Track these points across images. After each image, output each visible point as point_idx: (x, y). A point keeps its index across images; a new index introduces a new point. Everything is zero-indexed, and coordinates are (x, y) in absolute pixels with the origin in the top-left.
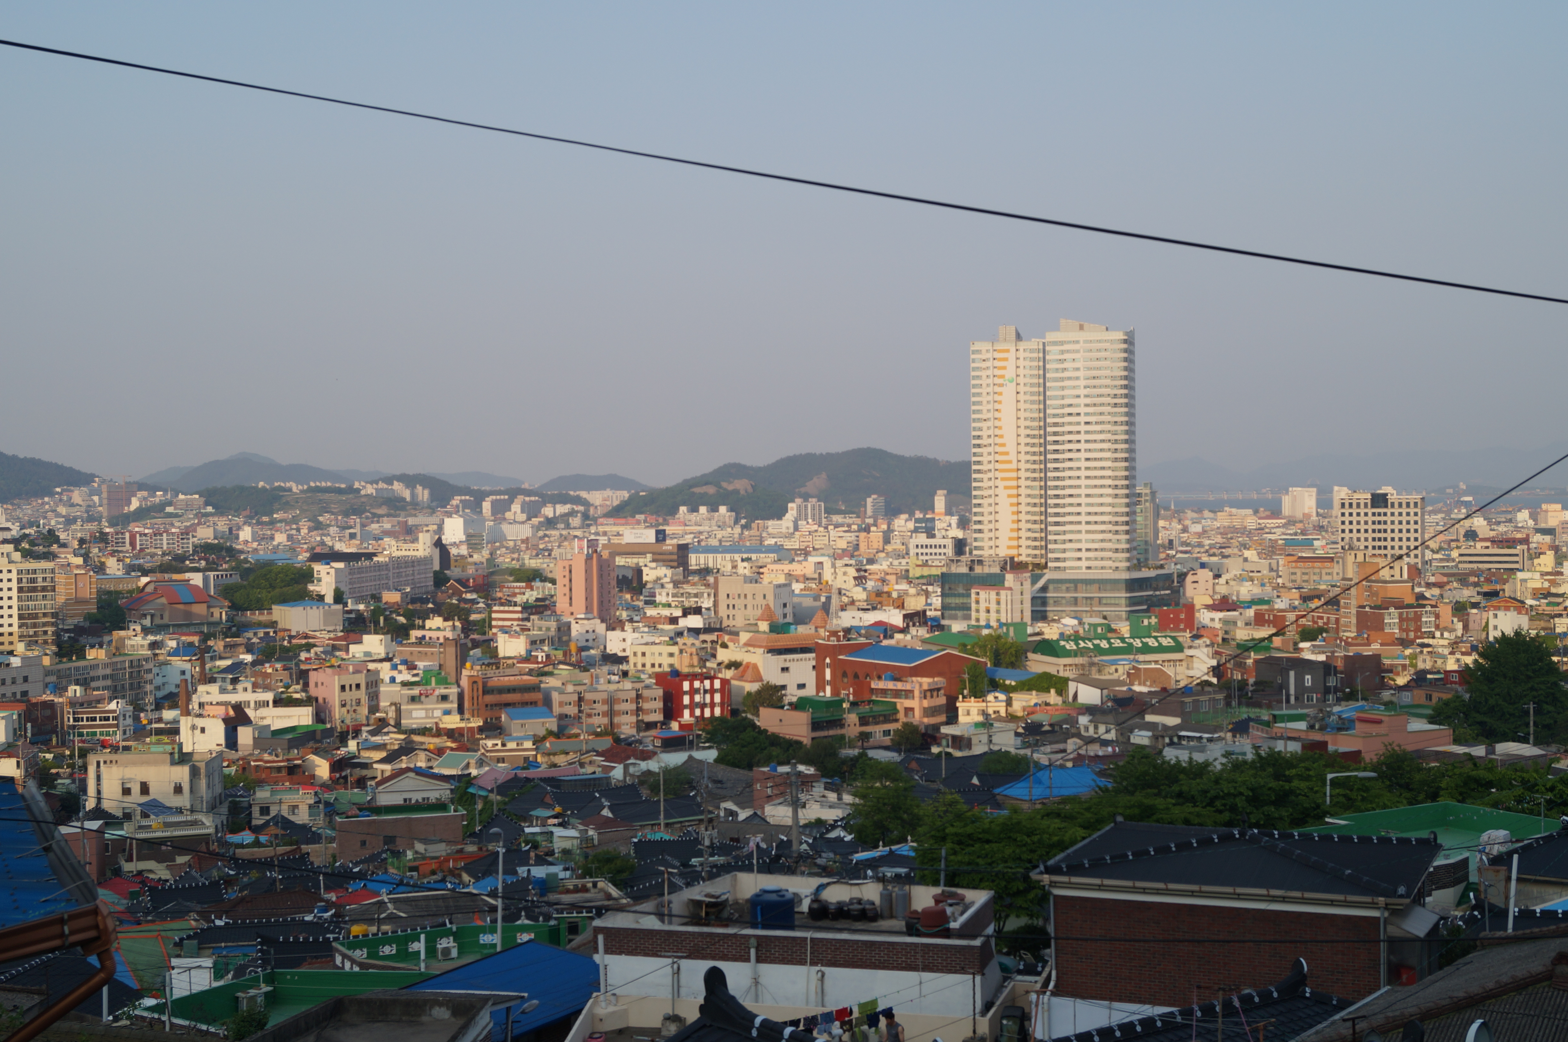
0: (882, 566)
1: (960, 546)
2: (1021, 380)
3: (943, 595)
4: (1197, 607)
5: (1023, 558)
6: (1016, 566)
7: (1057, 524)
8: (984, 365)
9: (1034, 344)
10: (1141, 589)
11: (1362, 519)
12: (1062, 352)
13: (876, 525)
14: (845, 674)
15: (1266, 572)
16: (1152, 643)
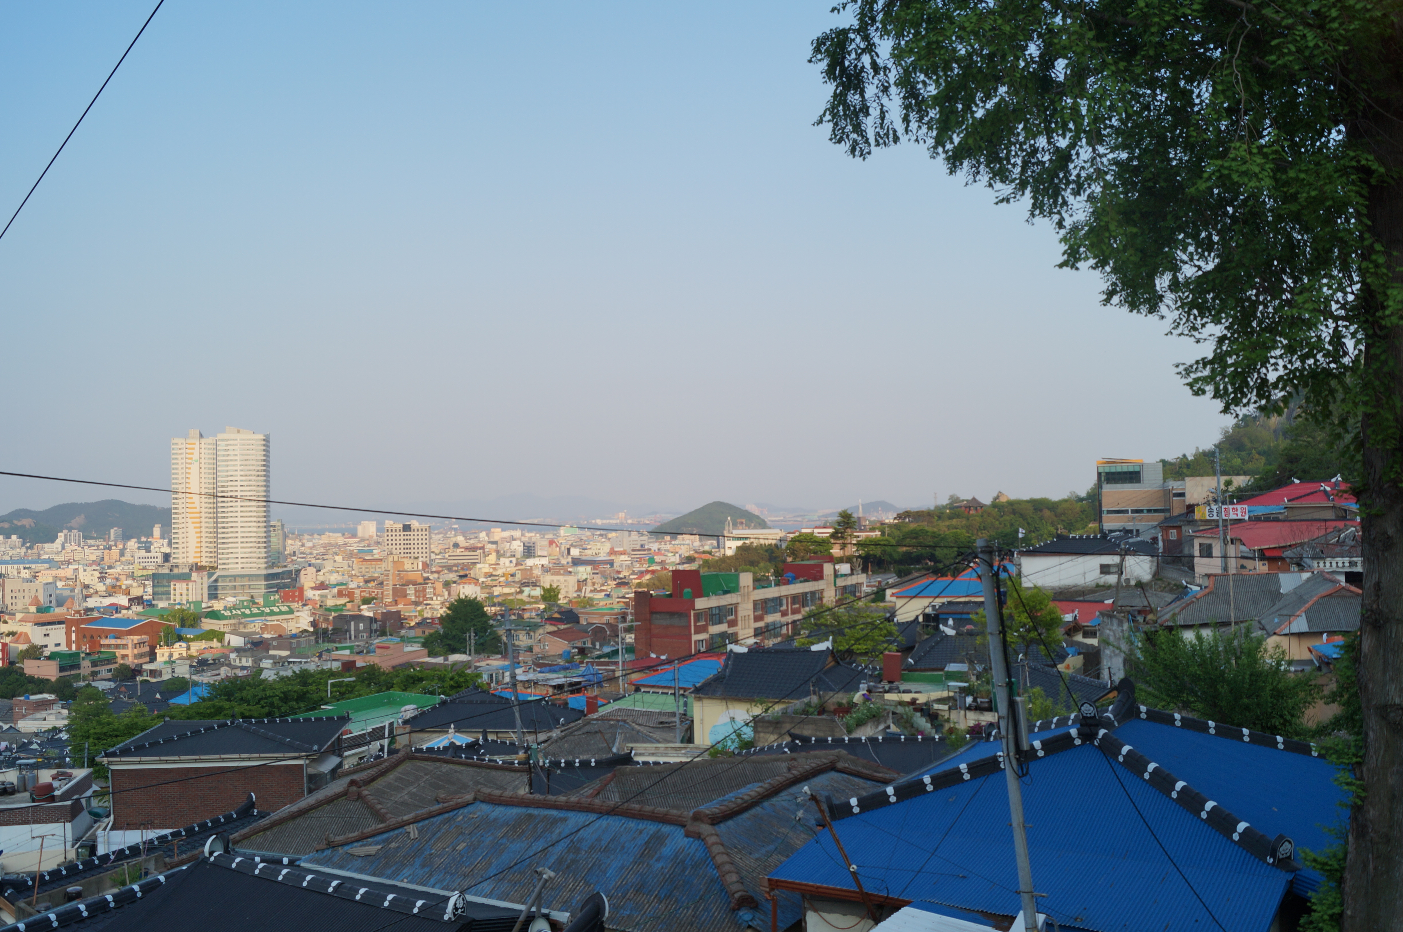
0: (118, 570)
1: (166, 557)
2: (203, 461)
3: (154, 586)
4: (305, 588)
5: (203, 564)
6: (198, 568)
7: (223, 543)
8: (180, 452)
9: (210, 440)
10: (273, 579)
11: (398, 538)
12: (227, 445)
13: (116, 545)
14: (84, 636)
15: (346, 568)
16: (276, 610)
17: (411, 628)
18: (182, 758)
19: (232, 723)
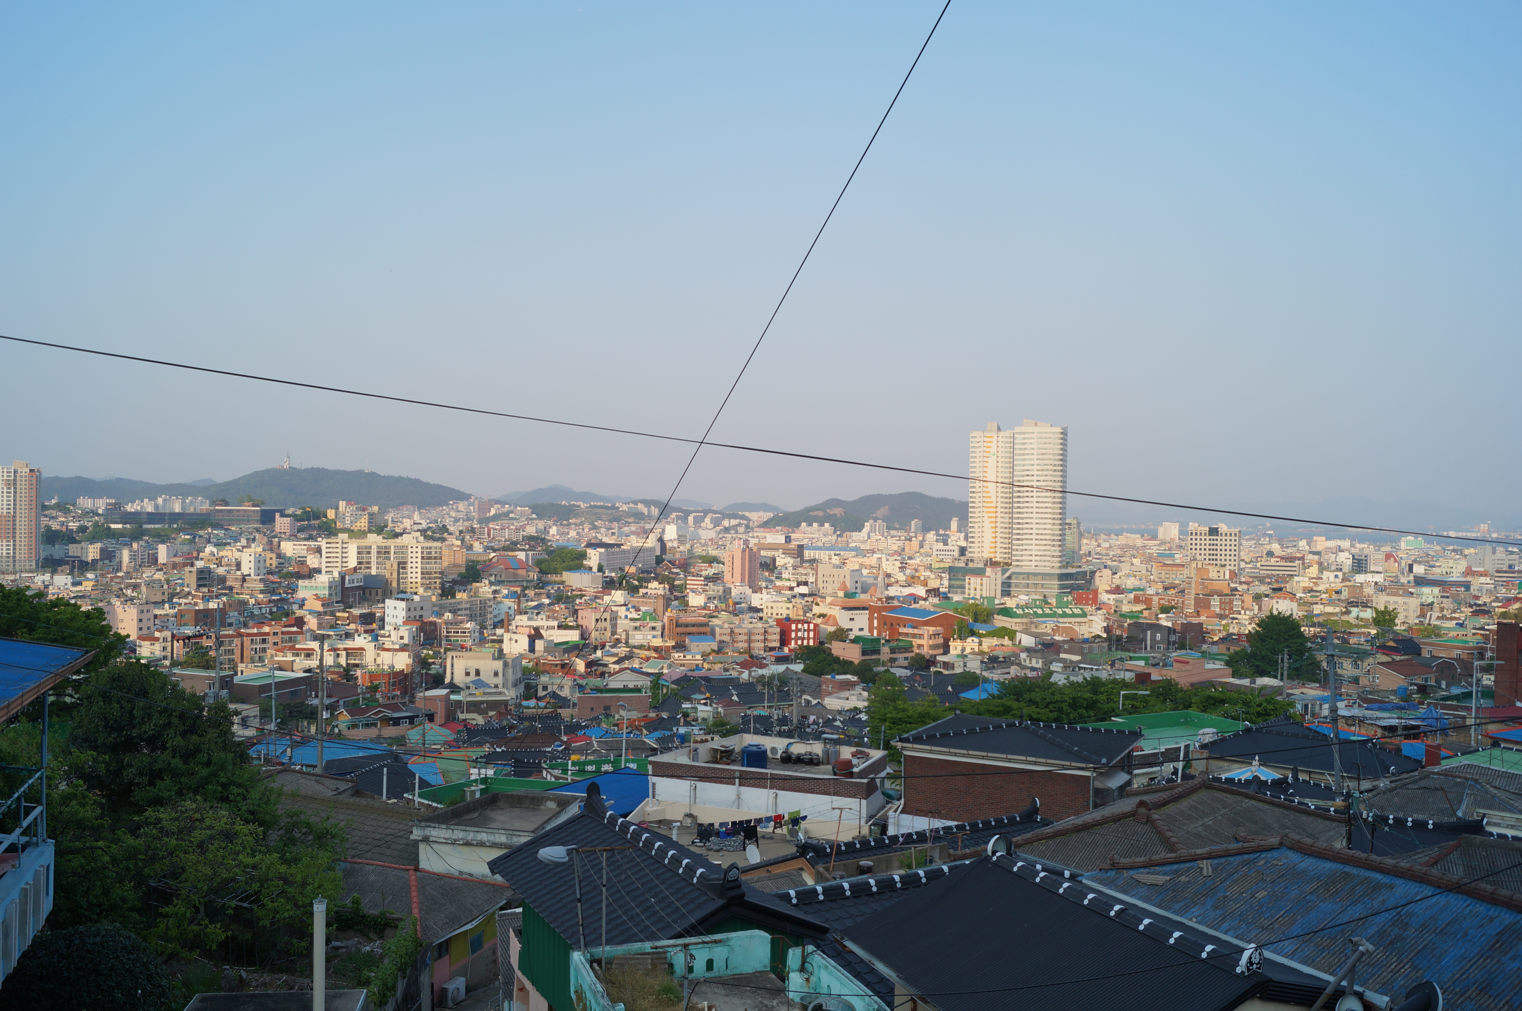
0: (917, 561)
1: (963, 551)
2: (1000, 454)
3: (950, 579)
4: (1100, 591)
5: (998, 559)
6: (993, 564)
7: (1018, 539)
8: (978, 445)
9: (1008, 433)
10: (1067, 580)
11: (1203, 542)
12: (1024, 439)
13: (916, 537)
14: (885, 624)
15: (1144, 572)
16: (1068, 611)
17: (1214, 643)
18: (971, 752)
19: (1020, 724)
